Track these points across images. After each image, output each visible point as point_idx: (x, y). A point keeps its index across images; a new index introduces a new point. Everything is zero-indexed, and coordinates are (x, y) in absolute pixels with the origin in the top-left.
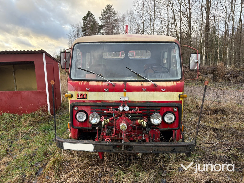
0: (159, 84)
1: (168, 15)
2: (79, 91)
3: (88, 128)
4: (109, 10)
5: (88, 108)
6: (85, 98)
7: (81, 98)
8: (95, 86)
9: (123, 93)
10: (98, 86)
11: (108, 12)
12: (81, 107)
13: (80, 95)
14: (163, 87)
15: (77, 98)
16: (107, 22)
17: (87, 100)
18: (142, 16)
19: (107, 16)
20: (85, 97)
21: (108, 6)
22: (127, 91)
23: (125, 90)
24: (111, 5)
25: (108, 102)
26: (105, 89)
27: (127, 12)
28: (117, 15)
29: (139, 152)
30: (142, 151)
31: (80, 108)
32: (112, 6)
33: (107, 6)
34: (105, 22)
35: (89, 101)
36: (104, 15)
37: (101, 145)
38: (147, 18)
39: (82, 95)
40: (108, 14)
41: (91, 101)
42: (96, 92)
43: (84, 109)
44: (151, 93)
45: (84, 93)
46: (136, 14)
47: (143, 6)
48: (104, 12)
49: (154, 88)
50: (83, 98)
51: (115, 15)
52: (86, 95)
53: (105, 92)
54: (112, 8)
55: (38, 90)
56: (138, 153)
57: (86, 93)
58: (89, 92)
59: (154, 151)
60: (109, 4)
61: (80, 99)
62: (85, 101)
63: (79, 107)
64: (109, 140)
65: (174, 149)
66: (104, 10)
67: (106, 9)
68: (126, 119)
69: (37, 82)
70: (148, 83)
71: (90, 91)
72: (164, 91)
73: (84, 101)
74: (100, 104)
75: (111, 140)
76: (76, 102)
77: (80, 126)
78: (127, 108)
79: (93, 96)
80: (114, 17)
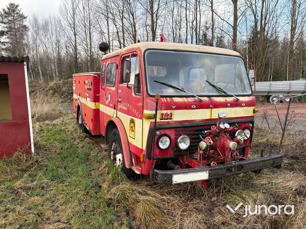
0: (241, 99)
1: (108, 29)
2: (164, 110)
3: (170, 157)
4: (14, 11)
5: (172, 131)
6: (170, 119)
7: (165, 118)
8: (181, 103)
9: (210, 110)
10: (185, 102)
11: (12, 13)
12: (164, 130)
13: (164, 115)
14: (243, 102)
15: (161, 119)
16: (10, 27)
17: (172, 121)
18: (73, 26)
19: (10, 18)
20: (170, 117)
21: (12, 4)
22: (214, 108)
23: (212, 106)
24: (16, 4)
25: (194, 121)
26: (192, 107)
27: (50, 17)
28: (27, 19)
29: (248, 170)
30: (250, 169)
31: (163, 132)
32: (17, 6)
33: (10, 5)
34: (7, 27)
35: (174, 121)
36: (6, 17)
37: (216, 169)
38: (80, 30)
39: (167, 115)
40: (11, 16)
41: (176, 121)
42: (183, 110)
43: (168, 132)
44: (234, 108)
45: (169, 112)
46: (64, 23)
47: (74, 14)
48: (5, 13)
49: (236, 103)
50: (168, 119)
51: (24, 20)
52: (171, 114)
53: (192, 110)
54: (19, 8)
55: (13, 120)
56: (240, 174)
57: (172, 111)
58: (175, 111)
59: (260, 167)
60: (12, 3)
61: (164, 120)
62: (170, 123)
63: (161, 130)
64: (215, 164)
65: (274, 162)
66: (4, 10)
67: (8, 9)
68: (227, 137)
69: (12, 108)
70: (230, 98)
71: (176, 109)
72: (244, 106)
73: (168, 123)
74: (187, 124)
75: (217, 163)
76: (159, 124)
77: (160, 155)
78: (227, 126)
79: (179, 116)
80: (23, 22)
